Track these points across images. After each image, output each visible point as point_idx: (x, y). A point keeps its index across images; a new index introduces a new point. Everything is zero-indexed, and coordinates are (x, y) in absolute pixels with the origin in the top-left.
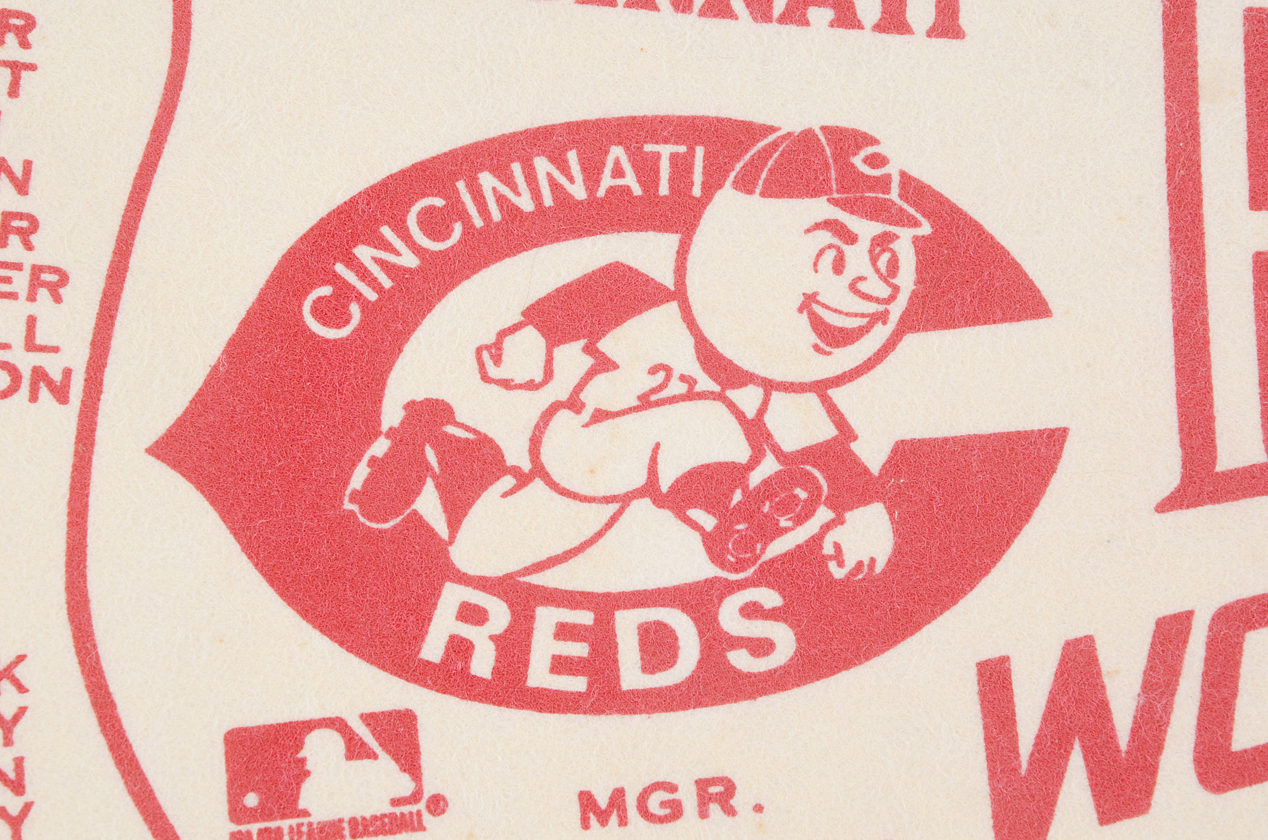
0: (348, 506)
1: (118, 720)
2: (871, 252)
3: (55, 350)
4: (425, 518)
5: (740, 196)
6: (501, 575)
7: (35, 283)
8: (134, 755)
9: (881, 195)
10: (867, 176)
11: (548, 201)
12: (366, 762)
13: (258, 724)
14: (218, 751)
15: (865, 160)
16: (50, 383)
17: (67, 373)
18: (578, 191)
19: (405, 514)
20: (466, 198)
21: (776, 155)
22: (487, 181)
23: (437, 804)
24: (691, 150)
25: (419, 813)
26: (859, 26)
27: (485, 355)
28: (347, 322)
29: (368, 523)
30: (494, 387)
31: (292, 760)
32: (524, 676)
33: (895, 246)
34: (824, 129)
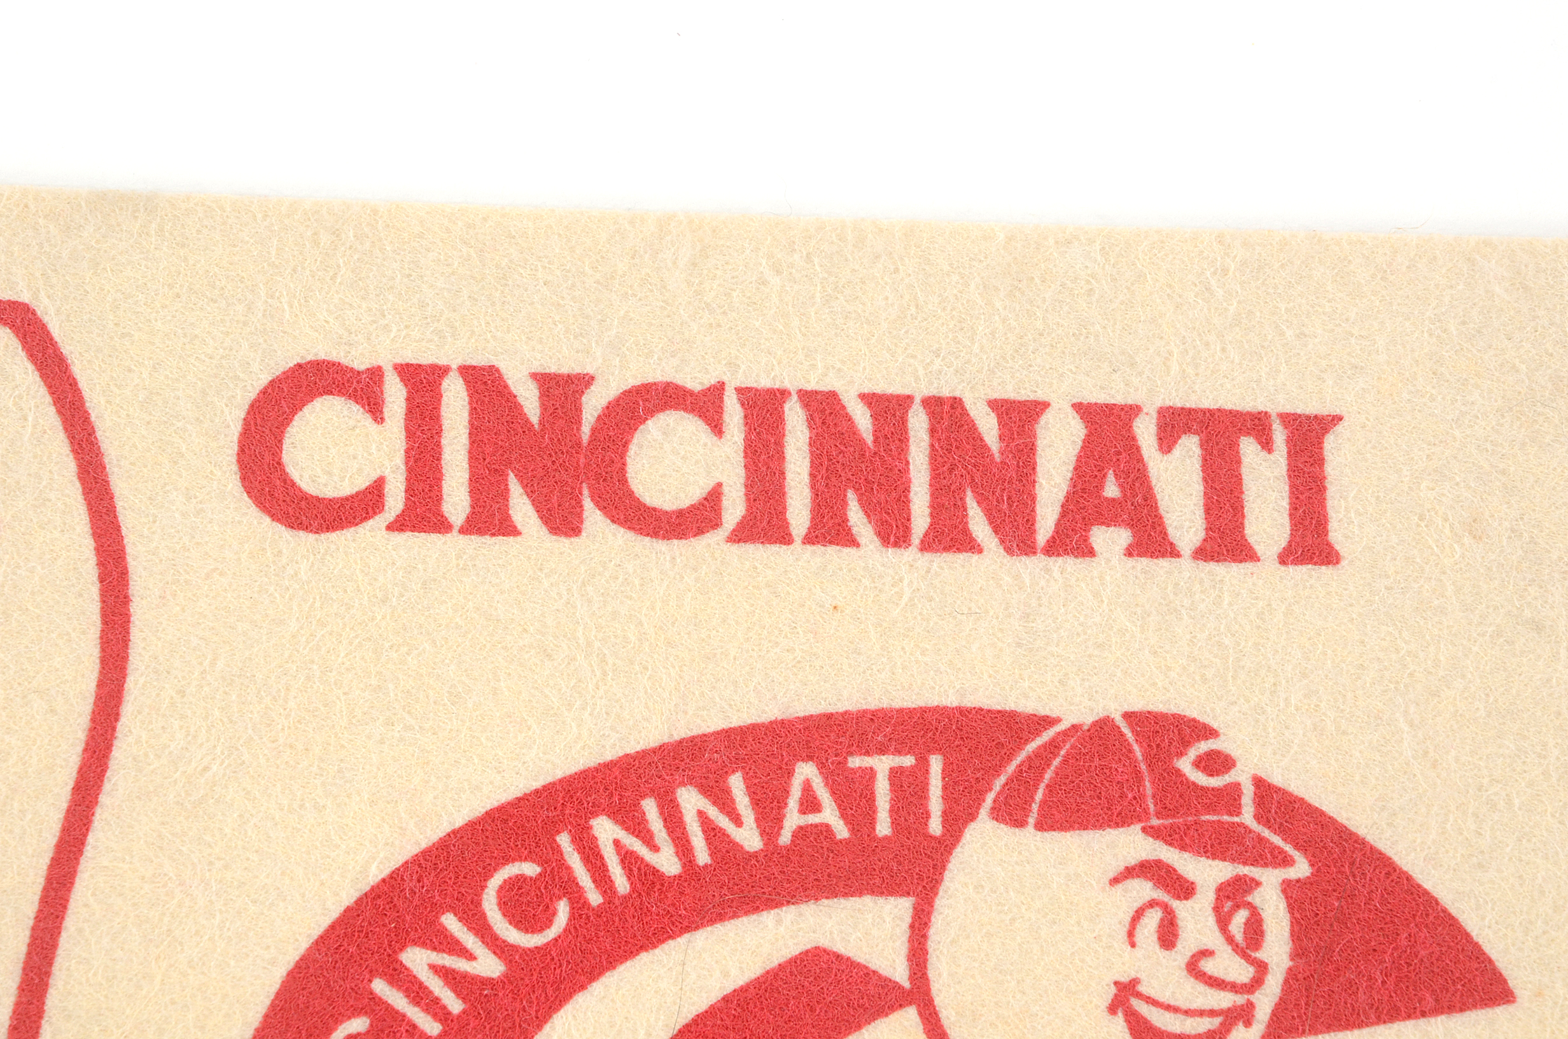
2: (1217, 909)
5: (1005, 831)
9: (1226, 818)
10: (1202, 789)
11: (702, 856)
15: (1198, 764)
18: (749, 837)
20: (575, 861)
21: (1056, 762)
22: (605, 830)
24: (923, 764)
26: (1173, 552)
33: (1255, 898)
34: (1127, 716)
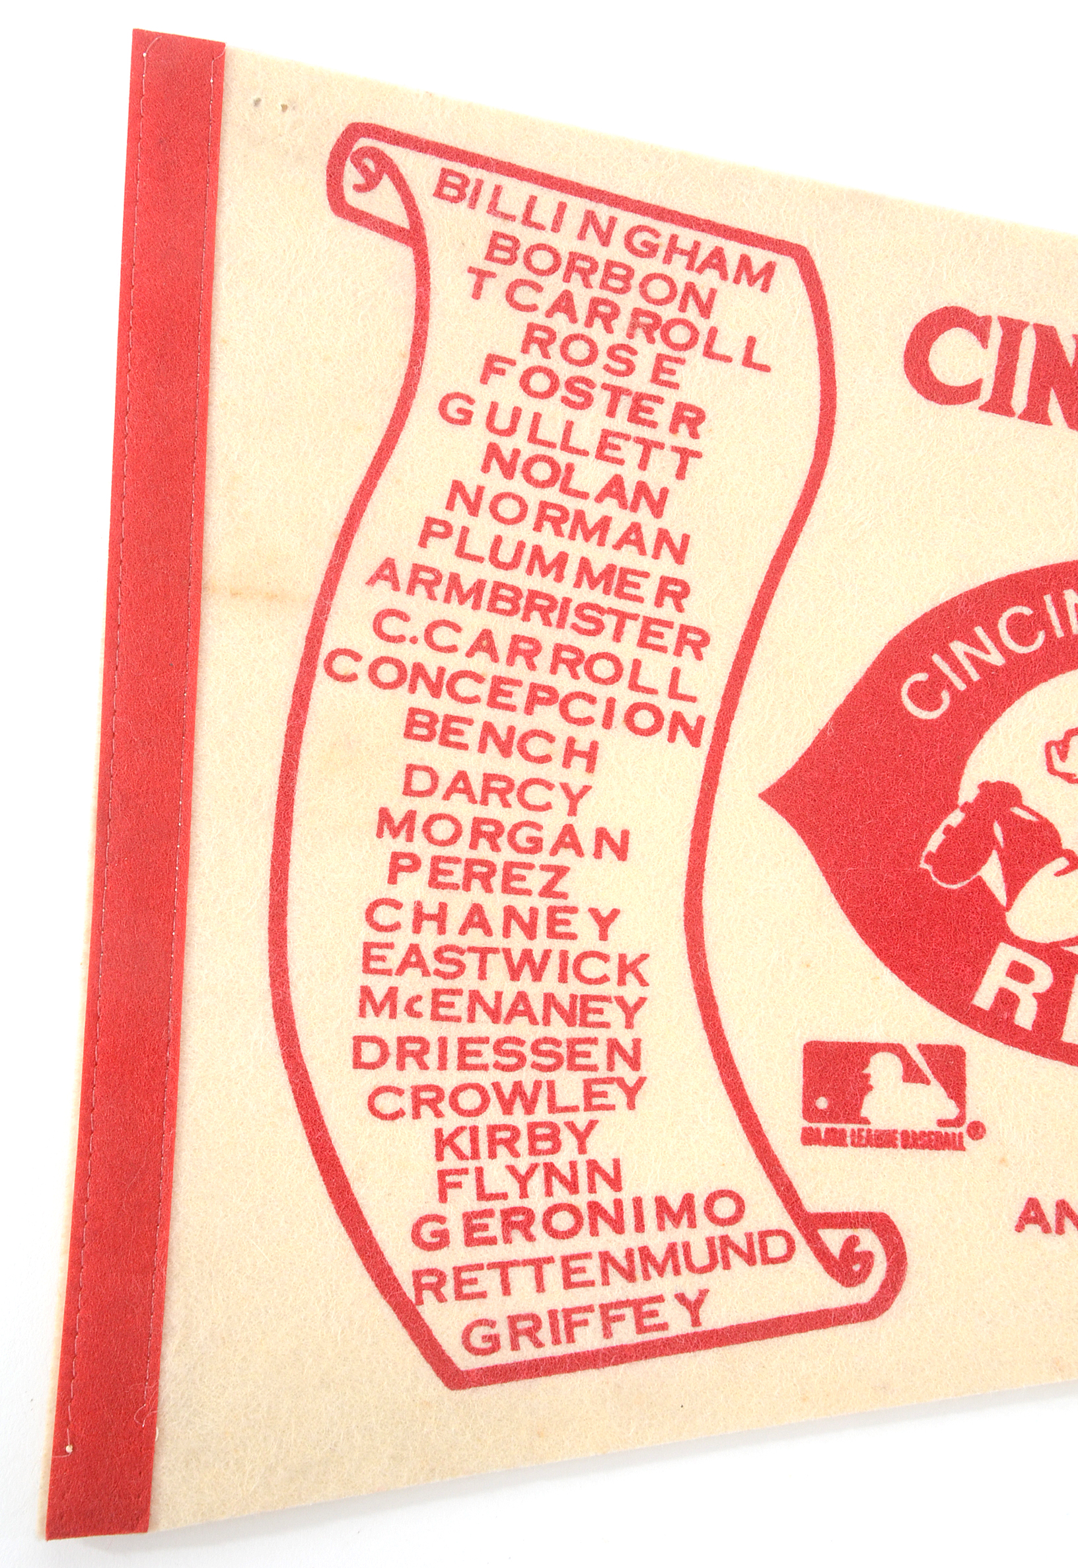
0: (924, 865)
1: (719, 1021)
3: (693, 699)
4: (988, 884)
6: (1048, 942)
7: (682, 641)
8: (729, 1051)
12: (920, 1085)
13: (832, 1040)
14: (799, 1056)
16: (686, 728)
17: (701, 720)
19: (971, 879)
20: (1052, 610)
22: (1071, 596)
23: (977, 1131)
25: (961, 1135)
27: (1053, 750)
28: (938, 706)
29: (939, 883)
30: (1059, 781)
31: (858, 1074)
32: (1060, 1032)
